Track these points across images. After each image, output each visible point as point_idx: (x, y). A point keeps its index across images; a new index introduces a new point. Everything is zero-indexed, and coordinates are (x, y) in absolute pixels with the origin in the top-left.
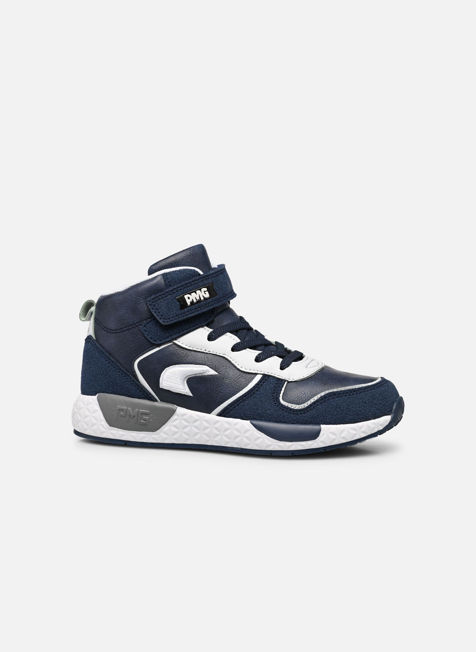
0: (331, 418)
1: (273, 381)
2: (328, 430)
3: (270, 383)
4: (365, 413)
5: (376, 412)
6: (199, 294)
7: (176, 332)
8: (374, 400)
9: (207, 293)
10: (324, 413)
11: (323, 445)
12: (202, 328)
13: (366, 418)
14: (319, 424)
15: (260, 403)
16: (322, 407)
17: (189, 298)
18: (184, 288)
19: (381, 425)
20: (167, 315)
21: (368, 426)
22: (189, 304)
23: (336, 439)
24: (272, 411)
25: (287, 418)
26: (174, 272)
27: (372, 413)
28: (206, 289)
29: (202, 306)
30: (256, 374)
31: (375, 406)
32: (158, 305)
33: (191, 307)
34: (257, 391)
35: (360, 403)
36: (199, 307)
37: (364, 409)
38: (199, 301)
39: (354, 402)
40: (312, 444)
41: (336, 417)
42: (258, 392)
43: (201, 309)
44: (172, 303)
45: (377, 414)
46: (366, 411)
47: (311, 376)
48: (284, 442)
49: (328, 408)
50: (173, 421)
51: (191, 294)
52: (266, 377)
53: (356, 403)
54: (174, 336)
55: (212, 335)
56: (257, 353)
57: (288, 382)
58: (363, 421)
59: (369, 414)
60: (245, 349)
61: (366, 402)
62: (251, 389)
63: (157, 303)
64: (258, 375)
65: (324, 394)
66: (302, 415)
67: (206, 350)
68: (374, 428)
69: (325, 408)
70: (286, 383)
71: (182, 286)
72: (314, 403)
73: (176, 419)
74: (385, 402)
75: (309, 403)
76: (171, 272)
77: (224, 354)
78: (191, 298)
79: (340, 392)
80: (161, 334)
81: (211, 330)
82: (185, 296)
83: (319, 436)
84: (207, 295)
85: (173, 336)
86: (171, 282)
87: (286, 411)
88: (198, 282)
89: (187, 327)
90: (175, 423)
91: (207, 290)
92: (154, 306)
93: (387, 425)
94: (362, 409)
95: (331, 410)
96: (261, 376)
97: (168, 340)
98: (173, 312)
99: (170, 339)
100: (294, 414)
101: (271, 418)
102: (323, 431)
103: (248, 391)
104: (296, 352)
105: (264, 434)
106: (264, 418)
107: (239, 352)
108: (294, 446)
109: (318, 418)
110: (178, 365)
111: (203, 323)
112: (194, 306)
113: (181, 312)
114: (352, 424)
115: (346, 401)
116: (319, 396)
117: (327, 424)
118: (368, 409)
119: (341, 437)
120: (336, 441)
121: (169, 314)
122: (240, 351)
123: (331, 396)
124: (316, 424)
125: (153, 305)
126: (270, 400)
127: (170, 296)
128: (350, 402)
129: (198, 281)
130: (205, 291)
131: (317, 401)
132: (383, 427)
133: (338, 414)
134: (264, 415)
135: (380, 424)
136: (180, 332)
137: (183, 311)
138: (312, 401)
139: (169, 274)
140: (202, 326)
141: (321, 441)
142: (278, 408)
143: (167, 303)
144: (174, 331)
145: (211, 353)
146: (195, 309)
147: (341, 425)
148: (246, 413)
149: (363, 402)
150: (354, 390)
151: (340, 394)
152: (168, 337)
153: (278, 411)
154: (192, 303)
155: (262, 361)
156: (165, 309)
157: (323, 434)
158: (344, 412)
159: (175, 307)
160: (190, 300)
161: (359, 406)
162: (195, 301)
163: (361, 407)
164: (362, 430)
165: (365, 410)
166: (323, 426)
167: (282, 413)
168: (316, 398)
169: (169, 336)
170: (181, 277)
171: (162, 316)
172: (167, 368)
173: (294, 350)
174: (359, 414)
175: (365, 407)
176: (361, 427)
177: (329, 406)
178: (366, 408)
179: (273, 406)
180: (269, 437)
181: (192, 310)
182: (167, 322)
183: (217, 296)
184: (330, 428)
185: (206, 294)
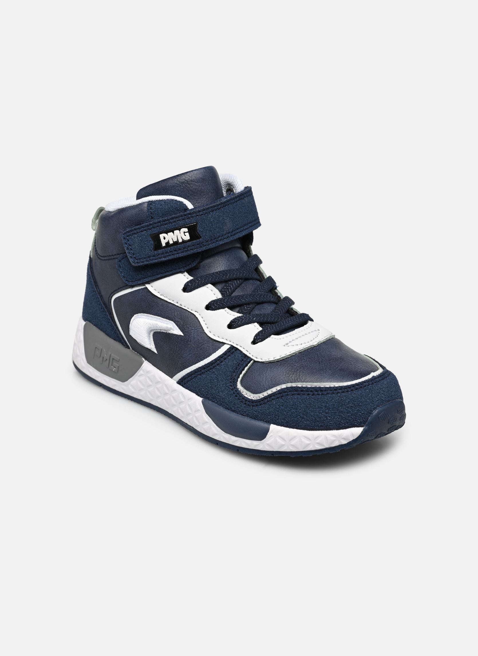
0: (284, 419)
1: (238, 356)
2: (277, 432)
3: (235, 359)
4: (326, 421)
5: (340, 421)
6: (177, 234)
7: (149, 274)
8: (340, 406)
9: (187, 234)
10: (277, 411)
11: (269, 449)
12: (182, 273)
13: (326, 426)
14: (270, 422)
15: (216, 381)
16: (276, 404)
17: (164, 238)
18: (162, 225)
19: (344, 439)
20: (138, 255)
21: (326, 438)
22: (164, 245)
23: (284, 445)
24: (225, 394)
25: (238, 407)
26: (160, 201)
27: (335, 423)
28: (186, 230)
29: (180, 249)
30: (224, 344)
31: (340, 414)
32: (132, 240)
33: (166, 249)
34: (218, 365)
35: (321, 408)
36: (175, 251)
37: (324, 416)
38: (176, 243)
39: (314, 405)
40: (257, 445)
41: (289, 419)
42: (218, 367)
43: (177, 253)
44: (145, 241)
45: (341, 424)
46: (327, 419)
47: (283, 358)
48: (229, 434)
49: (282, 406)
50: (139, 376)
51: (168, 233)
52: (233, 350)
53: (317, 406)
54: (147, 280)
55: (189, 285)
56: (234, 315)
57: (255, 361)
58: (322, 430)
59: (331, 423)
60: (224, 308)
61: (329, 408)
62: (212, 361)
63: (131, 238)
64: (225, 345)
65: (285, 387)
66: (253, 407)
67: (177, 303)
68: (333, 441)
69: (279, 405)
70: (252, 362)
71: (159, 223)
72: (270, 396)
73: (141, 375)
74: (357, 410)
75: (265, 394)
76: (157, 201)
77: (196, 310)
78: (167, 238)
79: (303, 389)
80: (134, 274)
81: (191, 278)
82: (161, 235)
83: (266, 438)
84: (187, 237)
85: (145, 279)
86: (153, 214)
87: (238, 399)
88: (178, 221)
89: (163, 271)
90: (142, 378)
91: (188, 231)
92: (128, 241)
93: (354, 440)
94: (323, 416)
95: (285, 409)
96: (229, 346)
97: (139, 282)
98: (145, 252)
99: (141, 282)
100: (245, 404)
101: (223, 402)
102: (271, 432)
103: (208, 363)
104: (303, 314)
105: (211, 419)
106: (216, 400)
107: (213, 311)
108: (239, 443)
109: (269, 415)
110: (146, 314)
111: (183, 269)
112: (169, 249)
113: (154, 254)
114: (308, 431)
115: (305, 401)
116: (279, 388)
117: (278, 425)
118: (330, 417)
119: (291, 445)
120: (285, 448)
121: (141, 253)
122: (216, 311)
123: (291, 391)
124: (266, 422)
125: (127, 239)
126: (227, 380)
127: (145, 232)
128: (310, 404)
129: (177, 219)
130: (184, 233)
131: (274, 394)
132: (348, 441)
133: (293, 416)
134: (217, 397)
135: (342, 437)
136: (154, 276)
137: (156, 252)
138: (270, 392)
139: (154, 203)
140: (182, 272)
141: (268, 444)
142: (232, 392)
143: (140, 240)
144: (148, 273)
145: (182, 307)
146: (170, 252)
147: (295, 430)
148: (201, 389)
149: (326, 407)
150: (320, 389)
151: (302, 391)
152: (140, 280)
153: (230, 396)
154: (168, 243)
155: (236, 328)
156: (137, 247)
157: (270, 437)
158: (299, 415)
159: (148, 247)
160: (166, 241)
161: (320, 411)
162: (171, 242)
163: (321, 413)
164: (318, 441)
165: (326, 417)
166: (273, 427)
167: (233, 400)
168: (274, 390)
169: (142, 278)
170: (165, 210)
171: (133, 254)
172: (136, 315)
173: (301, 312)
174: (318, 421)
175: (326, 413)
176: (317, 438)
177: (284, 404)
178: (328, 415)
179: (227, 388)
180: (215, 425)
181: (166, 253)
182: (137, 262)
183: (201, 239)
184: (279, 431)
185: (185, 235)
